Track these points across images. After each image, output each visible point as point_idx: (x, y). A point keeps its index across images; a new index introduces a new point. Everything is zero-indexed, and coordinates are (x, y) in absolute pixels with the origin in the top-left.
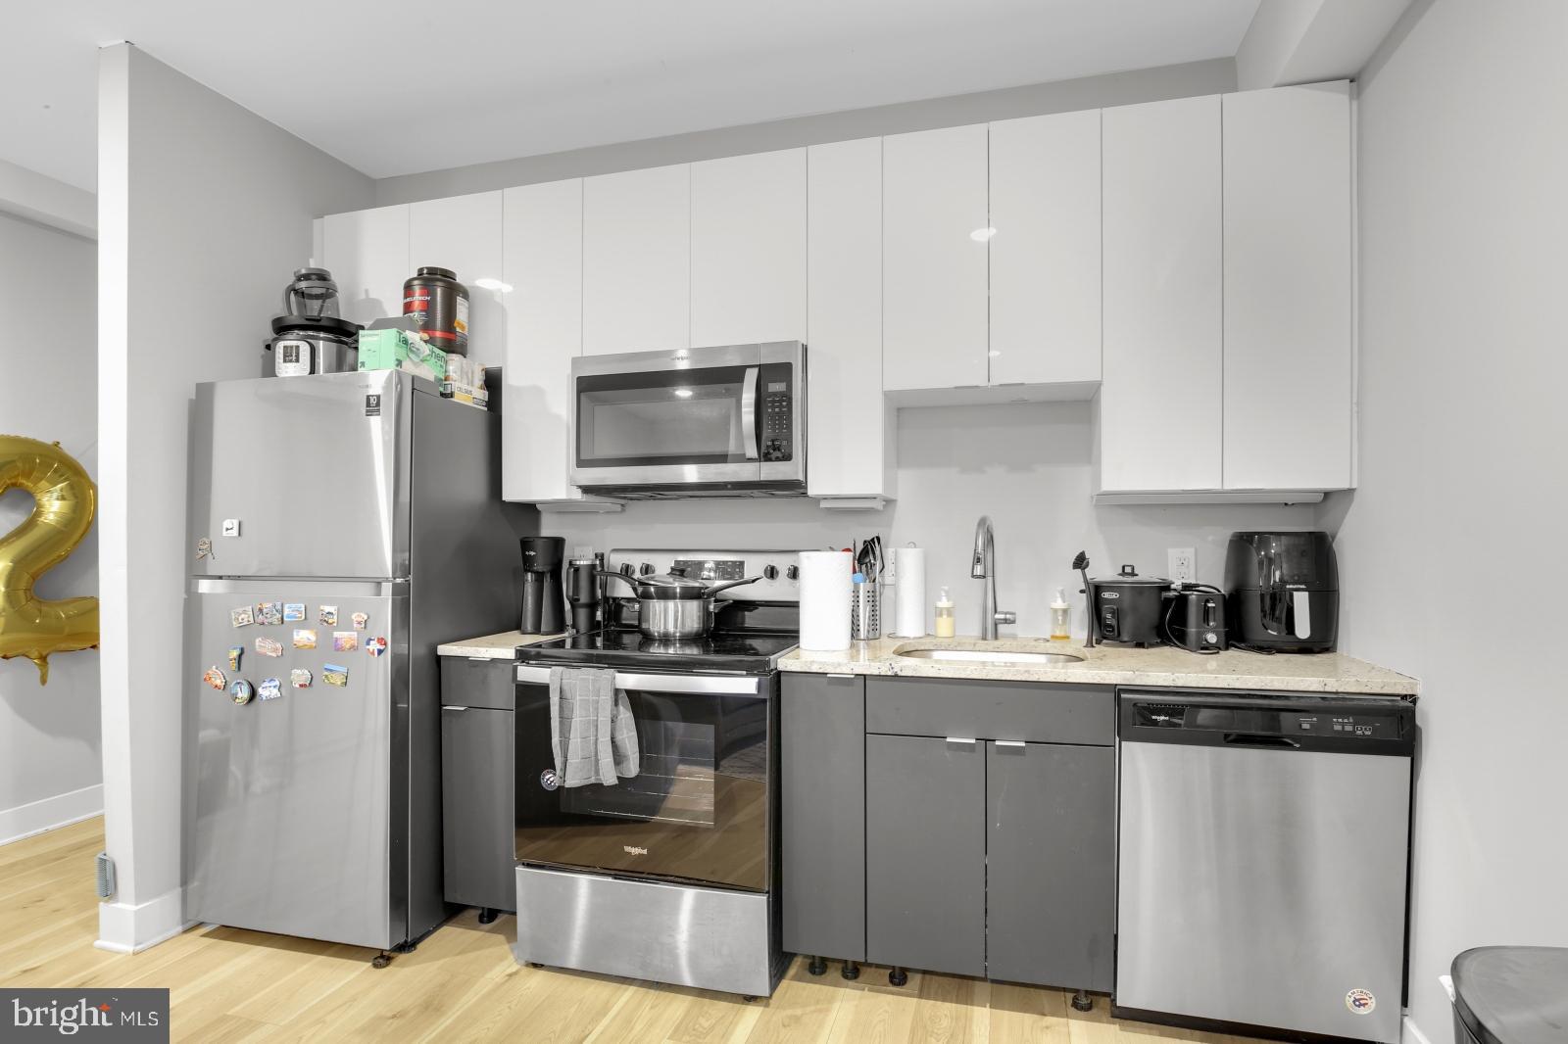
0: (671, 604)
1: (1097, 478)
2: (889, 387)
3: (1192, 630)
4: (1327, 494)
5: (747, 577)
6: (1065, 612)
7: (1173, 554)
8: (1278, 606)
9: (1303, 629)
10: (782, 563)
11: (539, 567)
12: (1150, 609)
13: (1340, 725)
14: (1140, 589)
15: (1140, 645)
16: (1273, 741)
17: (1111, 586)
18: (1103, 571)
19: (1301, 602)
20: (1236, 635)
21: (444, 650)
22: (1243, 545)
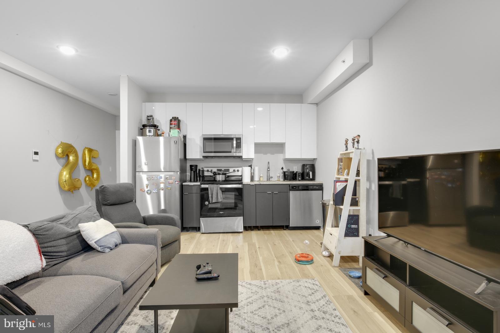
0: (220, 176)
1: (285, 156)
2: (255, 142)
3: (297, 178)
4: (314, 159)
5: (230, 172)
6: (279, 176)
7: (294, 167)
8: (308, 174)
9: (311, 177)
10: (236, 169)
11: (194, 170)
12: (292, 175)
13: (315, 187)
14: (291, 172)
15: (290, 180)
16: (308, 190)
17: (286, 172)
18: (285, 170)
19: (311, 173)
20: (303, 179)
21: (184, 184)
22: (304, 166)
